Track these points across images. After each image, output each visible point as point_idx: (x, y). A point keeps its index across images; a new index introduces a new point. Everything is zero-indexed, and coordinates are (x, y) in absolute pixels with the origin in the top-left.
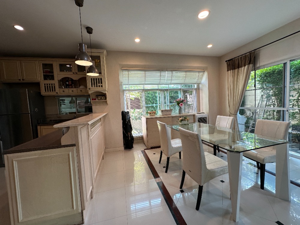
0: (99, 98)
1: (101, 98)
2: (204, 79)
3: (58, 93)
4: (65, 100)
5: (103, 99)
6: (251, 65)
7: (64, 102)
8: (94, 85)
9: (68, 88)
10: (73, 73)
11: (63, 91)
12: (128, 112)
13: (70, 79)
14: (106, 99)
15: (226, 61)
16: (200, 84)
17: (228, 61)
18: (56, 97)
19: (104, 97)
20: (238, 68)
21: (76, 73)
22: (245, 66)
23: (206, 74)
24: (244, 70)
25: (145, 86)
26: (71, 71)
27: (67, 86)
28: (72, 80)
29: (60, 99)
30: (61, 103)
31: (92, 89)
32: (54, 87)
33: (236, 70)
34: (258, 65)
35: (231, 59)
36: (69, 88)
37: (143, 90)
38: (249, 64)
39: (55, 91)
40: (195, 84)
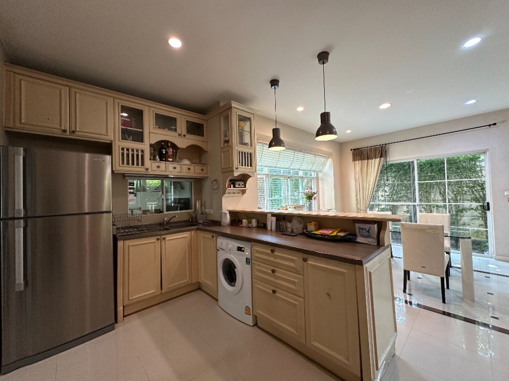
0: (237, 184)
10: (179, 135)
11: (159, 167)
14: (245, 186)
15: (351, 150)
16: (319, 173)
17: (354, 149)
19: (244, 183)
22: (376, 158)
27: (163, 158)
28: (174, 146)
32: (142, 156)
33: (366, 161)
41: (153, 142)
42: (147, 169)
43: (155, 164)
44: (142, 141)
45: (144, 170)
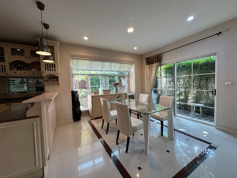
0: (52, 80)
1: (54, 80)
2: (133, 69)
3: (9, 74)
4: (14, 80)
5: (56, 81)
6: (158, 63)
7: (14, 82)
8: (48, 69)
9: (19, 70)
10: (26, 57)
11: (15, 73)
12: (77, 92)
13: (22, 62)
14: (58, 80)
15: (145, 59)
16: (130, 73)
17: (147, 58)
18: (5, 77)
19: (56, 79)
20: (152, 64)
21: (29, 58)
22: (155, 63)
23: (133, 66)
24: (155, 65)
25: (90, 71)
26: (24, 55)
27: (18, 68)
28: (24, 63)
29: (10, 79)
30: (10, 83)
31: (46, 73)
32: (5, 68)
33: (151, 65)
34: (162, 63)
35: (148, 58)
36: (21, 70)
37: (89, 74)
38: (158, 62)
39: (5, 72)
40: (127, 72)
41: (11, 62)
42: (8, 74)
43: (12, 72)
44: (4, 61)
45: (6, 74)
